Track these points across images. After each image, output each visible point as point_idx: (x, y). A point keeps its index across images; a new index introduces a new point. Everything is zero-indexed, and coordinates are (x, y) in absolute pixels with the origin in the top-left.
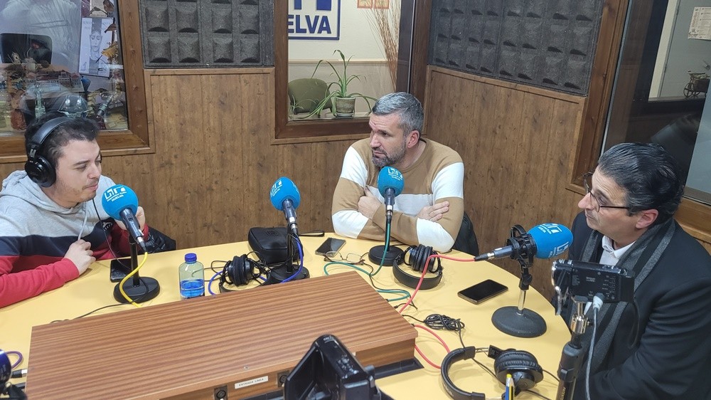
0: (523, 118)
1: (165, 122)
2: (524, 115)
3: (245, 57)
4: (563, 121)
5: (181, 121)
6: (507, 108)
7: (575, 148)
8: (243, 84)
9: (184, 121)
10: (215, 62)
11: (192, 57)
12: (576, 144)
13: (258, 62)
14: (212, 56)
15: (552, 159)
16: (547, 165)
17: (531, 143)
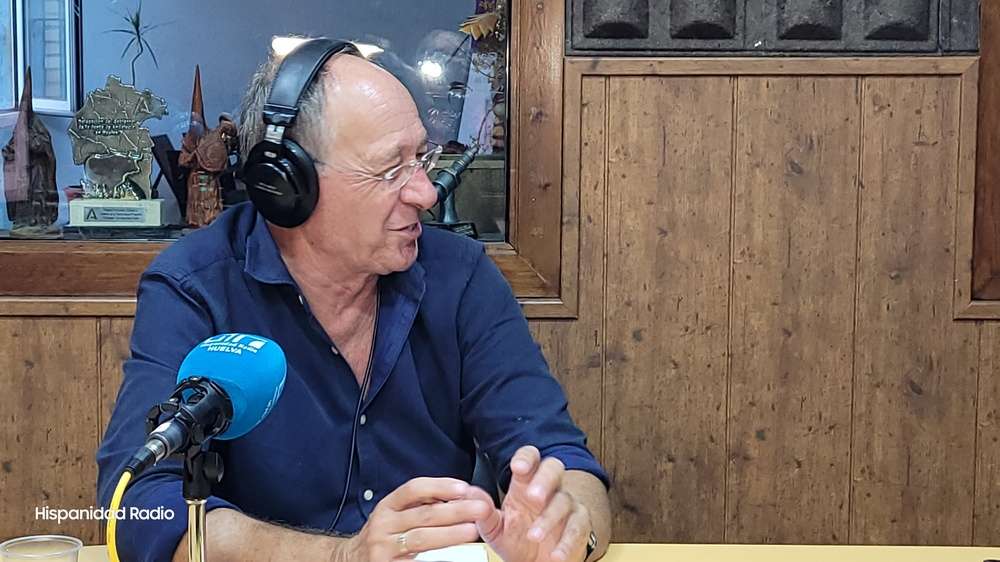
1: (614, 223)
3: (878, 20)
5: (663, 223)
8: (868, 107)
9: (673, 224)
10: (782, 38)
11: (711, 19)
13: (924, 38)
14: (773, 17)
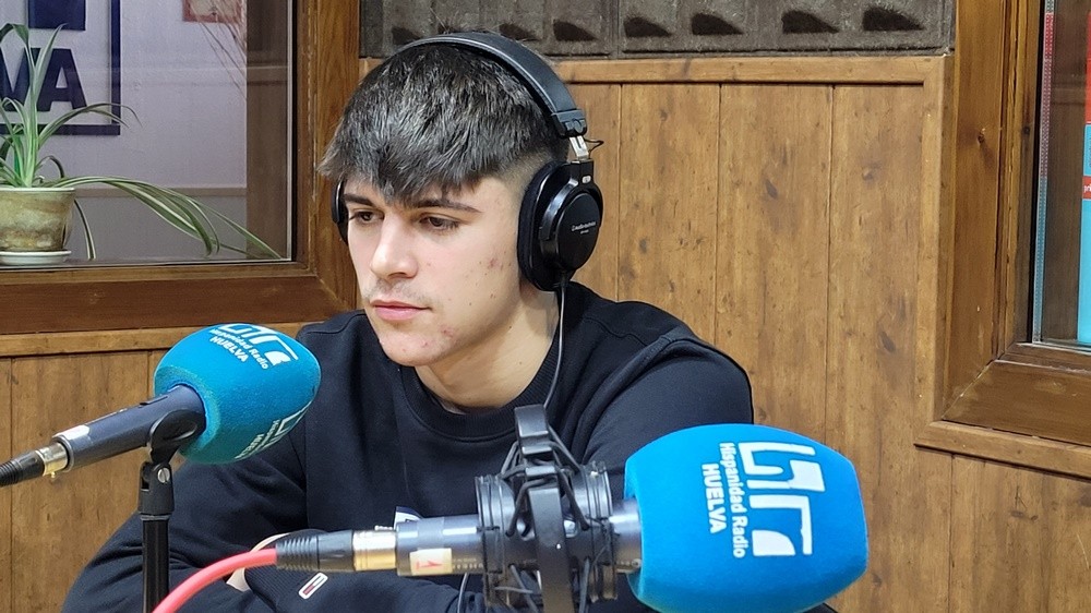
0: (726, 189)
2: (727, 175)
4: (873, 169)
6: (665, 160)
7: (930, 269)
12: (935, 250)
15: (850, 333)
16: (834, 364)
17: (764, 286)
